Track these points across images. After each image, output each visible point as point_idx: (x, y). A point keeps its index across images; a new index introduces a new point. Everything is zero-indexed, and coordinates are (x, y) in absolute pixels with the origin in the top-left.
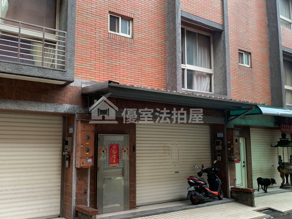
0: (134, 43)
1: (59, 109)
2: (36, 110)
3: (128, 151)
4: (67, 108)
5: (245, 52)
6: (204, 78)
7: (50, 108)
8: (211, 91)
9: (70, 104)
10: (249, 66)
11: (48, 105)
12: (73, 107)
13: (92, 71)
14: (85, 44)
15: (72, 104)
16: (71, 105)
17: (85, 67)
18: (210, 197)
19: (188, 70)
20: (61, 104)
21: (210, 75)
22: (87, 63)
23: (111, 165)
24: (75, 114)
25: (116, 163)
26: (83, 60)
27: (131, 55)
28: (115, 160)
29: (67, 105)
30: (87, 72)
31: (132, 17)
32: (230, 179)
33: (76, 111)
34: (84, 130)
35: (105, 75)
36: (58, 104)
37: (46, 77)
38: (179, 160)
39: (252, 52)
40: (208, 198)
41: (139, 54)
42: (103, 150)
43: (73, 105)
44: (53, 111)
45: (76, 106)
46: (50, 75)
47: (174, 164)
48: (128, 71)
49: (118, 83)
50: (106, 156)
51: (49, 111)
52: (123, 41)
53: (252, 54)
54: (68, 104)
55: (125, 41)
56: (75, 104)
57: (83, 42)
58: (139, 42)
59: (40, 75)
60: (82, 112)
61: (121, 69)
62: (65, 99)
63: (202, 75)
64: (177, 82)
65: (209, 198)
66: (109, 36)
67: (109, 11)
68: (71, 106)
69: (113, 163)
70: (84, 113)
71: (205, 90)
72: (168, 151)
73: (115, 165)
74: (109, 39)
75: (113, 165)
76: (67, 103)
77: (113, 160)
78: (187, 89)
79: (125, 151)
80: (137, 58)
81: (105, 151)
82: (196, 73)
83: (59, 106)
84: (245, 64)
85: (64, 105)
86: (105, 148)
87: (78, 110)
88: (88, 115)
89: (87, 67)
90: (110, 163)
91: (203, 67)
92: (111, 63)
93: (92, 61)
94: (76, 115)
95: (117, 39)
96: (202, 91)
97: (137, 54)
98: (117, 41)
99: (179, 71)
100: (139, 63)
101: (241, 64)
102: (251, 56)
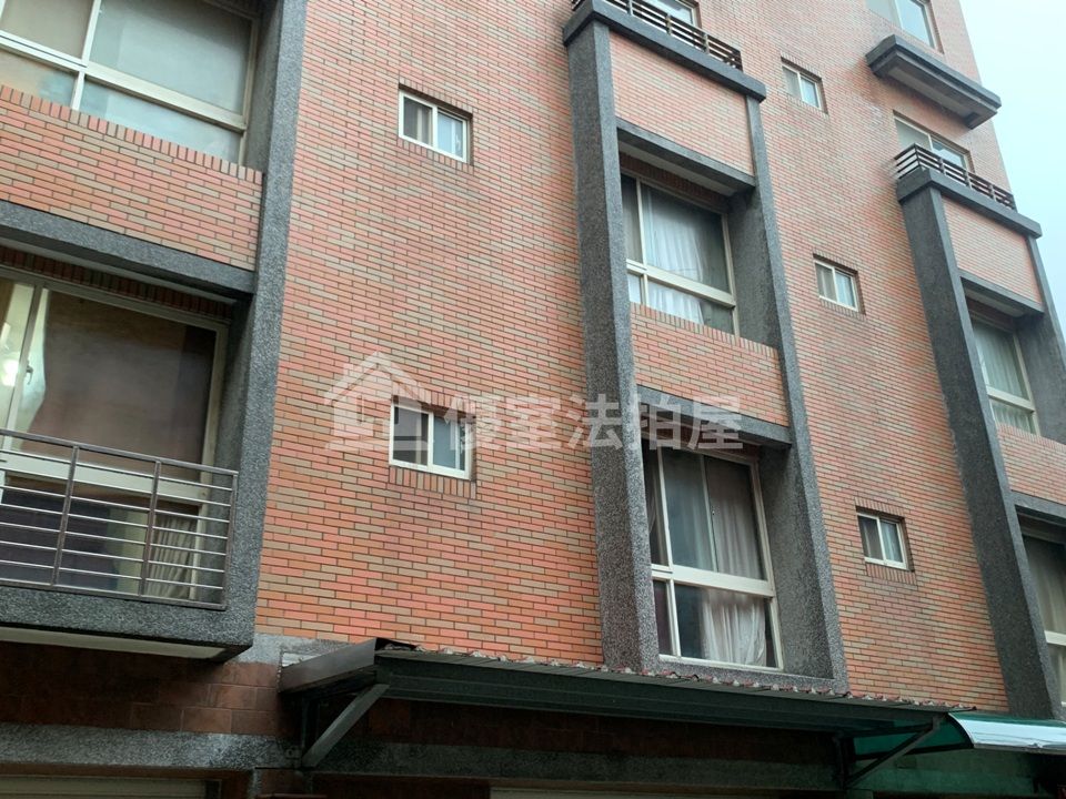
0: (479, 497)
1: (191, 756)
2: (101, 763)
4: (220, 750)
5: (884, 516)
6: (742, 612)
7: (156, 751)
8: (771, 661)
9: (233, 732)
10: (902, 565)
11: (151, 738)
12: (244, 745)
13: (323, 601)
14: (304, 510)
15: (240, 735)
16: (236, 738)
17: (298, 590)
19: (678, 585)
20: (198, 734)
21: (763, 603)
22: (308, 574)
24: (250, 773)
26: (292, 564)
27: (468, 537)
29: (222, 735)
30: (306, 608)
33: (254, 760)
35: (370, 615)
36: (187, 734)
37: (150, 632)
39: (906, 516)
41: (498, 535)
43: (244, 737)
44: (165, 762)
45: (255, 741)
46: (165, 627)
48: (458, 595)
49: (413, 647)
51: (152, 763)
52: (440, 490)
53: (906, 520)
54: (225, 733)
55: (447, 491)
56: (253, 734)
57: (297, 501)
58: (497, 494)
59: (127, 628)
60: (276, 765)
61: (430, 591)
62: (218, 713)
63: (733, 604)
64: (640, 631)
66: (391, 479)
68: (237, 743)
70: (283, 768)
71: (750, 658)
74: (390, 487)
76: (222, 730)
78: (683, 655)
80: (491, 548)
82: (712, 595)
83: (191, 742)
84: (889, 558)
85: (211, 736)
87: (262, 757)
88: (298, 773)
89: (307, 591)
91: (736, 574)
92: (395, 570)
93: (324, 568)
94: (255, 775)
95: (420, 486)
96: (738, 665)
97: (491, 534)
98: (418, 492)
99: (643, 590)
100: (498, 564)
101: (873, 557)
102: (904, 529)
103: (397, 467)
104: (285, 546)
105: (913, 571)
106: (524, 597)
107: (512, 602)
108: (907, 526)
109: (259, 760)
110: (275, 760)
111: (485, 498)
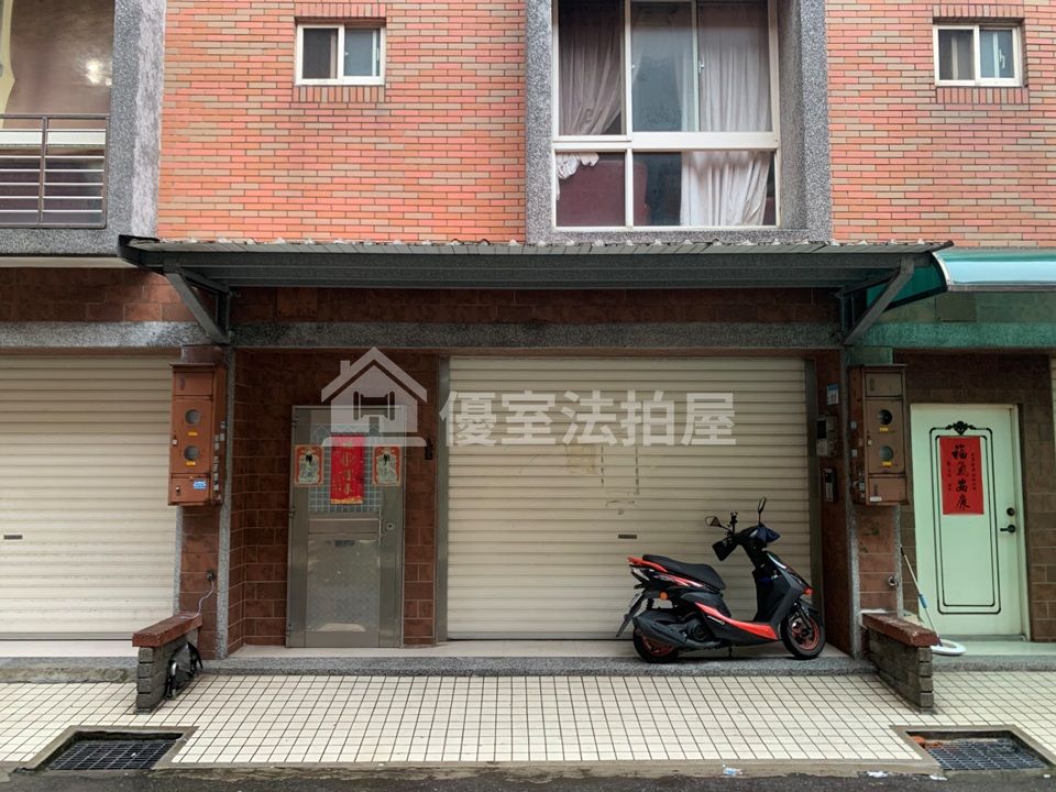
0: (388, 99)
1: (132, 338)
2: (69, 345)
3: (398, 459)
4: (154, 334)
5: (988, 24)
7: (107, 336)
8: (769, 218)
9: (164, 320)
11: (102, 328)
12: (173, 329)
13: (232, 213)
14: (214, 139)
15: (169, 321)
16: (166, 324)
18: (725, 643)
20: (136, 323)
22: (220, 193)
23: (337, 501)
24: (180, 349)
25: (351, 495)
27: (375, 140)
28: (351, 487)
29: (155, 323)
31: (382, 15)
32: (864, 578)
33: (181, 339)
34: (181, 393)
36: (129, 323)
37: (48, 251)
38: (638, 493)
39: (1027, 15)
40: (712, 643)
41: (408, 133)
42: (309, 453)
43: (173, 323)
44: (114, 344)
45: (181, 326)
46: (59, 245)
47: (611, 506)
48: (363, 194)
49: (156, 240)
50: (320, 473)
51: (104, 345)
52: (346, 99)
53: (1026, 21)
54: (157, 321)
55: (353, 99)
56: (179, 321)
57: (207, 132)
59: (31, 249)
60: (199, 343)
61: (335, 194)
62: (151, 308)
64: (529, 205)
65: (716, 647)
66: (296, 98)
67: (295, 18)
68: (167, 328)
69: (343, 496)
70: (205, 345)
72: (586, 460)
73: (351, 501)
74: (293, 105)
75: (344, 501)
76: (155, 319)
77: (343, 487)
78: (635, 224)
79: (386, 458)
80: (401, 147)
81: (315, 458)
83: (132, 329)
85: (146, 324)
86: (314, 448)
87: (188, 337)
88: (217, 348)
89: (219, 206)
90: (333, 496)
92: (300, 180)
93: (233, 186)
94: (183, 351)
95: (324, 99)
96: (724, 227)
97: (400, 133)
98: (322, 106)
99: (537, 164)
102: (1023, 32)
103: (306, 86)
104: (198, 172)
105: (1027, 86)
109: (185, 339)
110: (198, 339)
111: (394, 99)
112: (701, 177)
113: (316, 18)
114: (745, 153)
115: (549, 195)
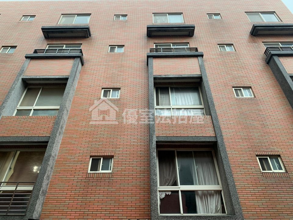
0: (112, 177)
5: (271, 156)
10: (283, 171)
13: (64, 210)
17: (58, 208)
19: (182, 191)
22: (62, 204)
26: (58, 202)
27: (108, 188)
30: (60, 212)
31: (113, 155)
39: (280, 154)
41: (117, 186)
48: (103, 204)
52: (101, 177)
53: (281, 156)
55: (103, 177)
57: (62, 186)
58: (118, 175)
61: (95, 204)
67: (90, 156)
71: (214, 211)
74: (86, 178)
78: (184, 213)
80: (115, 190)
89: (61, 208)
92: (85, 200)
93: (66, 202)
96: (210, 214)
97: (115, 186)
98: (94, 178)
99: (154, 195)
100: (116, 194)
101: (268, 170)
102: (281, 158)
103: (91, 173)
104: (57, 198)
105: (287, 172)
106: (124, 202)
107: (120, 204)
108: (282, 157)
111: (114, 176)
112: (201, 198)
113: (96, 156)
114: (213, 191)
115: (157, 204)
